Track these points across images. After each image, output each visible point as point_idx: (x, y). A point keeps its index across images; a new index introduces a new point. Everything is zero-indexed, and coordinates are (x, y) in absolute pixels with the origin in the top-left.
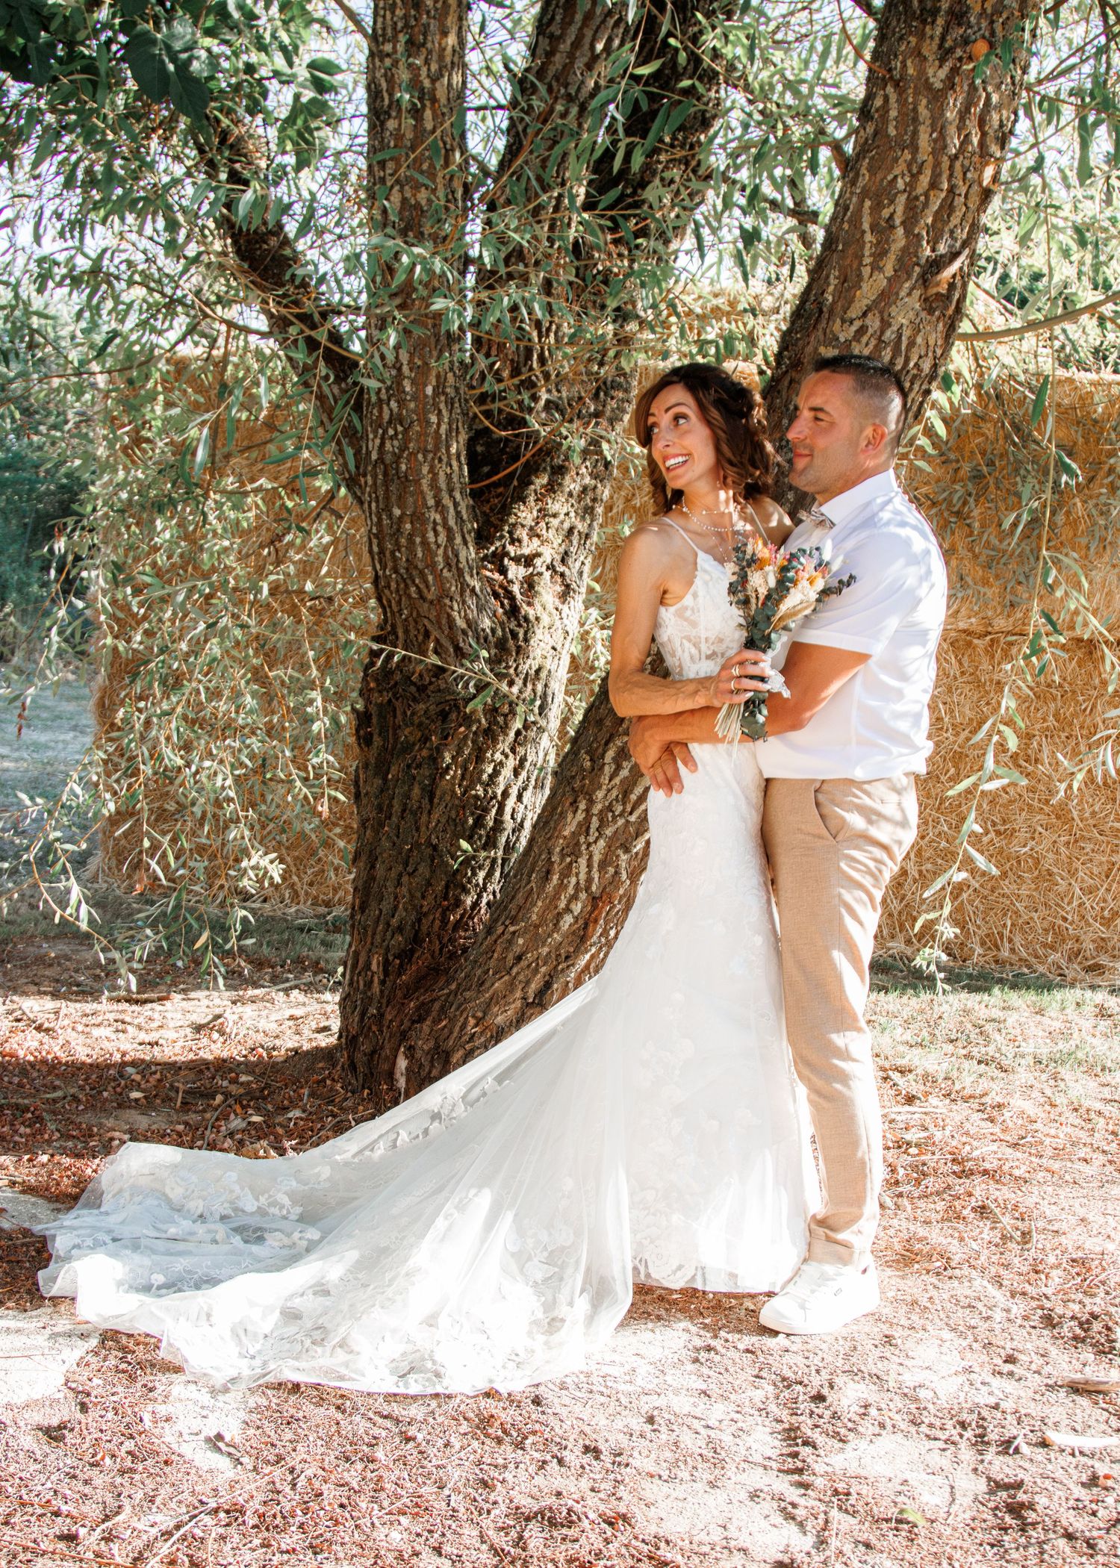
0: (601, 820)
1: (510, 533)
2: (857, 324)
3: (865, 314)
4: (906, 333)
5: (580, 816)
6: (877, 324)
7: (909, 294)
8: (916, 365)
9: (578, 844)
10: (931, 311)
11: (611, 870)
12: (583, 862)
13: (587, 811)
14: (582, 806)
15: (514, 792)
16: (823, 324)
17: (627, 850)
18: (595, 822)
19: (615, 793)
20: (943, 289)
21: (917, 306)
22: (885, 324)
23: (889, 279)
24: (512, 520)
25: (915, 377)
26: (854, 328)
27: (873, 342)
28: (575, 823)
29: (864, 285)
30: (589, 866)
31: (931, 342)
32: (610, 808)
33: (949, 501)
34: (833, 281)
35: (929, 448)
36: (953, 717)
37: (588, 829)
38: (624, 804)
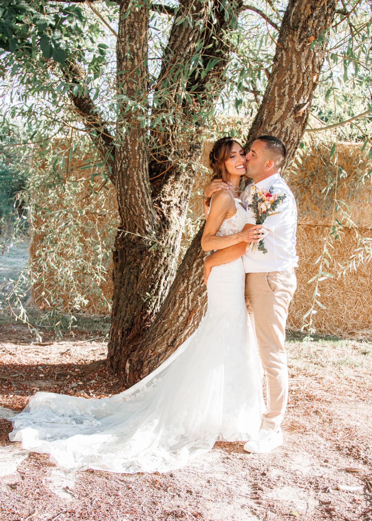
0: (192, 286)
1: (163, 194)
2: (274, 126)
3: (276, 123)
4: (289, 129)
5: (185, 285)
6: (280, 126)
7: (290, 117)
8: (293, 139)
9: (184, 294)
10: (297, 122)
11: (195, 302)
12: (186, 300)
13: (188, 283)
14: (186, 281)
15: (164, 277)
16: (263, 126)
17: (200, 296)
18: (190, 287)
19: (196, 277)
20: (301, 115)
21: (293, 120)
22: (283, 126)
23: (284, 112)
24: (163, 190)
25: (292, 143)
26: (272, 128)
27: (279, 132)
28: (184, 287)
29: (276, 114)
30: (188, 301)
31: (297, 132)
32: (195, 282)
33: (303, 183)
34: (266, 113)
35: (296, 167)
36: (305, 253)
37: (188, 289)
38: (199, 281)
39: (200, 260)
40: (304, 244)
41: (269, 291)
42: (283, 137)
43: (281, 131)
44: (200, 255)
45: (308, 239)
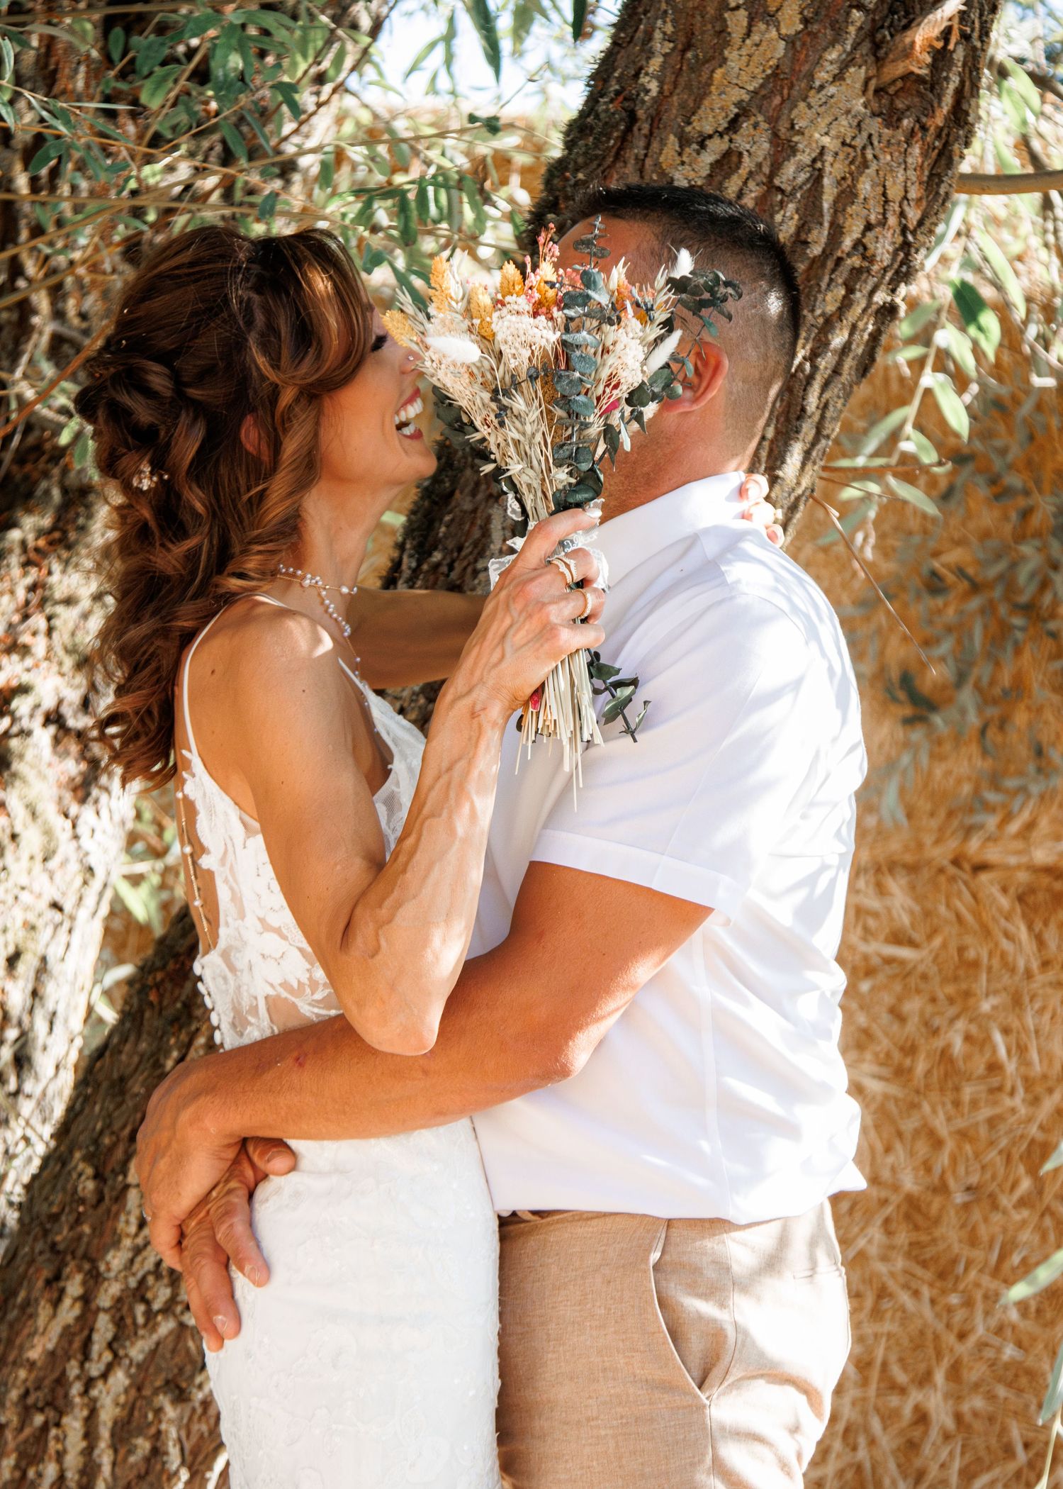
0: (119, 1323)
2: (716, 147)
3: (734, 125)
4: (833, 171)
5: (69, 1312)
6: (763, 147)
7: (838, 78)
8: (859, 244)
9: (61, 1381)
10: (892, 118)
11: (143, 1445)
12: (74, 1425)
13: (86, 1299)
14: (74, 1287)
16: (638, 148)
17: (181, 1397)
18: (104, 1328)
20: (920, 63)
21: (858, 104)
22: (783, 148)
23: (790, 41)
25: (857, 273)
26: (708, 158)
27: (754, 190)
28: (55, 1330)
29: (731, 54)
30: (90, 1435)
31: (895, 192)
32: (140, 1293)
33: (1008, 581)
34: (660, 46)
35: (929, 457)
36: (1024, 1062)
37: (88, 1342)
40: (1016, 1002)
41: (667, 1387)
42: (790, 227)
43: (771, 188)
45: (1045, 964)
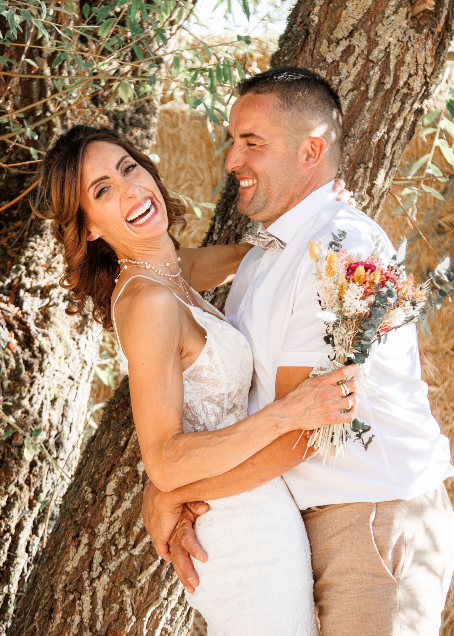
0: (104, 555)
1: (27, 265)
2: (344, 44)
3: (351, 34)
4: (394, 52)
5: (83, 551)
6: (364, 43)
7: (395, 12)
8: (406, 83)
9: (80, 580)
10: (419, 30)
11: (116, 607)
12: (86, 599)
13: (90, 545)
14: (85, 540)
15: (28, 525)
16: (310, 46)
17: (132, 585)
18: (98, 557)
19: (117, 525)
20: (430, 5)
21: (404, 23)
22: (372, 43)
24: (28, 253)
25: (406, 95)
26: (341, 49)
27: (361, 62)
28: (77, 558)
30: (93, 603)
31: (421, 61)
32: (113, 541)
37: (91, 563)
38: (127, 537)
39: (127, 469)
42: (376, 77)
43: (368, 60)
44: (126, 456)
